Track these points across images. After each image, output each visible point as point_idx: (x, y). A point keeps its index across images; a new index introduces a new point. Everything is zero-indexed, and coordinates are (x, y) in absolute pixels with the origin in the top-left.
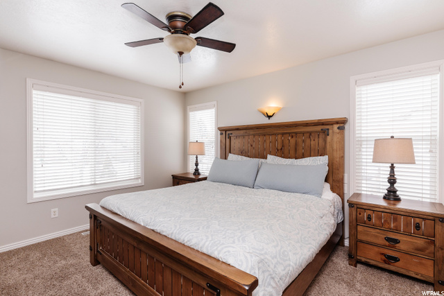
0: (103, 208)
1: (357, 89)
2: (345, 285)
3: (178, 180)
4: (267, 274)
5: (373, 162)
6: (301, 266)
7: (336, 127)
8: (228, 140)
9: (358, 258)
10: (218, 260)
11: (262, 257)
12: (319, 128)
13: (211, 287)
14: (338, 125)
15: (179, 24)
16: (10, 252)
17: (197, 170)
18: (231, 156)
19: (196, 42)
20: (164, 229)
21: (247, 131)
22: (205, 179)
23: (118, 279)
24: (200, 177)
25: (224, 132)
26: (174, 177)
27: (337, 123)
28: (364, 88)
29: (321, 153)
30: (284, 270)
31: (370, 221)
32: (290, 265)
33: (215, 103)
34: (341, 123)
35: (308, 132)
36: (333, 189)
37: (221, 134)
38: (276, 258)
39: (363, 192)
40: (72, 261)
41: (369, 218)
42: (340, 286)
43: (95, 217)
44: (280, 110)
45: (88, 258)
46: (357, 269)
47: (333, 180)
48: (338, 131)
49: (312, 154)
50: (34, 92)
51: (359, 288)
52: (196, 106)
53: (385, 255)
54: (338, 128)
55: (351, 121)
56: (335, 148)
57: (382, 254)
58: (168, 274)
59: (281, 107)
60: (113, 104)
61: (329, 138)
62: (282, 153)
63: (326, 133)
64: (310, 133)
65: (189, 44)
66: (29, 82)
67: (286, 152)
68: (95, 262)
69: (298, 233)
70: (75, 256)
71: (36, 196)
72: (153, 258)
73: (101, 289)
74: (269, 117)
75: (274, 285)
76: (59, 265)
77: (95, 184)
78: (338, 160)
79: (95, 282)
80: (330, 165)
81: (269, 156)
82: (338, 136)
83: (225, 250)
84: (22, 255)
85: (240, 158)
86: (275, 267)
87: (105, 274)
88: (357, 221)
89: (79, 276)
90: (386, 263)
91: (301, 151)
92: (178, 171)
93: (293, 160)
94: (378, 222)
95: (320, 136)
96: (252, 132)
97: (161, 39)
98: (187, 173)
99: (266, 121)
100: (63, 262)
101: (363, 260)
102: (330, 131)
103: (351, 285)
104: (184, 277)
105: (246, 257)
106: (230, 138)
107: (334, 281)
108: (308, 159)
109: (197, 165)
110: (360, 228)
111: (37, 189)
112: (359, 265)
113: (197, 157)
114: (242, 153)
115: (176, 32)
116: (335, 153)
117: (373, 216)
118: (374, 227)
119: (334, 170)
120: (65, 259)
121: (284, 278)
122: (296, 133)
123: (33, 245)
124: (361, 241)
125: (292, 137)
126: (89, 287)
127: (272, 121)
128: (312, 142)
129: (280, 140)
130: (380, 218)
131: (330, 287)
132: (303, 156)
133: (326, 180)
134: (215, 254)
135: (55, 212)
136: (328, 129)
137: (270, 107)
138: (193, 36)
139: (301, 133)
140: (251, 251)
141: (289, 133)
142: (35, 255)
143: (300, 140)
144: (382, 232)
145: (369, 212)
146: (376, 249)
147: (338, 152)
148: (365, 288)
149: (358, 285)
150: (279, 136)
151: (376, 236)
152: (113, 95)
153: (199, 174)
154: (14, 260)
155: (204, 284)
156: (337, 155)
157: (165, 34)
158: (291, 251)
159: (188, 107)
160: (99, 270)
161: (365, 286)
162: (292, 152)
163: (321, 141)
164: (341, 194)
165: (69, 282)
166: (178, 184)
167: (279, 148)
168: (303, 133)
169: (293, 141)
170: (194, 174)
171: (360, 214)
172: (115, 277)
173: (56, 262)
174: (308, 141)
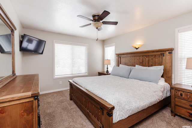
0: (73, 81)
1: (179, 34)
2: (165, 123)
3: (100, 74)
4: (121, 107)
5: (186, 69)
6: (138, 108)
7: (167, 52)
8: (119, 59)
9: (176, 113)
10: (104, 100)
11: (119, 101)
12: (159, 53)
13: (101, 108)
14: (169, 52)
15: (97, 18)
16: (49, 93)
17: (107, 71)
18: (121, 65)
19: (102, 23)
20: (89, 89)
21: (127, 55)
22: (110, 74)
23: (77, 105)
24: (109, 73)
25: (118, 56)
26: (99, 73)
27: (168, 50)
28: (183, 33)
29: (160, 64)
30: (129, 107)
31: (182, 96)
32: (132, 107)
33: (115, 44)
34: (171, 51)
35: (154, 55)
36: (166, 81)
37: (117, 56)
38: (126, 102)
39: (183, 83)
40: (64, 98)
41: (181, 95)
42: (163, 123)
43: (71, 85)
44: (142, 45)
45: (69, 98)
46: (175, 118)
47: (166, 77)
48: (169, 54)
49: (156, 64)
50: (55, 44)
51: (173, 125)
52: (108, 45)
53: (190, 113)
54: (169, 53)
55: (176, 49)
56: (167, 62)
57: (188, 112)
58: (90, 104)
59: (142, 44)
60: (78, 46)
61: (164, 58)
62: (142, 64)
63: (163, 55)
64: (155, 56)
65: (100, 25)
66: (54, 41)
67: (144, 63)
68: (71, 99)
69: (140, 96)
70: (66, 96)
71: (56, 77)
72: (86, 98)
73: (72, 107)
74: (137, 49)
75: (124, 112)
76: (61, 98)
77: (72, 74)
78: (168, 67)
79: (70, 105)
80: (165, 70)
81: (136, 65)
82: (169, 56)
83: (106, 97)
84: (52, 94)
85: (124, 66)
86: (125, 105)
87: (73, 103)
88: (175, 96)
89: (66, 103)
90: (190, 117)
91: (151, 63)
92: (100, 71)
93: (148, 67)
94: (186, 97)
95: (160, 57)
96: (129, 55)
97: (91, 24)
98: (104, 72)
99: (135, 50)
100: (62, 98)
101: (178, 114)
102: (165, 54)
103: (168, 123)
104: (94, 105)
105: (113, 100)
106: (120, 58)
107: (160, 120)
108: (154, 67)
109: (107, 68)
110: (176, 99)
111: (56, 75)
112: (176, 117)
113: (107, 66)
114: (126, 64)
115: (95, 21)
116: (167, 65)
117: (183, 94)
118: (184, 99)
119: (167, 72)
120: (63, 97)
121: (129, 111)
122: (149, 56)
123: (55, 92)
124: (177, 105)
125: (147, 57)
126: (69, 106)
127: (138, 50)
128: (156, 60)
129: (141, 59)
130: (187, 95)
131: (158, 122)
132: (152, 66)
133: (162, 76)
134: (103, 98)
135: (61, 82)
136: (164, 54)
137: (137, 45)
138: (101, 21)
139: (151, 55)
140: (115, 98)
141: (146, 56)
142: (55, 95)
143: (150, 59)
144: (188, 102)
145: (181, 92)
146: (185, 110)
147: (169, 64)
148: (176, 126)
149: (172, 124)
150: (141, 57)
151: (185, 104)
152: (78, 43)
153: (108, 72)
154: (50, 95)
155: (99, 107)
156: (168, 65)
157: (91, 22)
158: (134, 102)
159: (105, 46)
160: (72, 102)
161: (176, 125)
162: (147, 64)
163: (160, 59)
164: (170, 83)
165: (63, 104)
166: (100, 75)
167: (141, 62)
168: (152, 56)
169: (147, 59)
170: (106, 72)
171: (177, 93)
172: (76, 104)
173: (60, 98)
174: (154, 59)
